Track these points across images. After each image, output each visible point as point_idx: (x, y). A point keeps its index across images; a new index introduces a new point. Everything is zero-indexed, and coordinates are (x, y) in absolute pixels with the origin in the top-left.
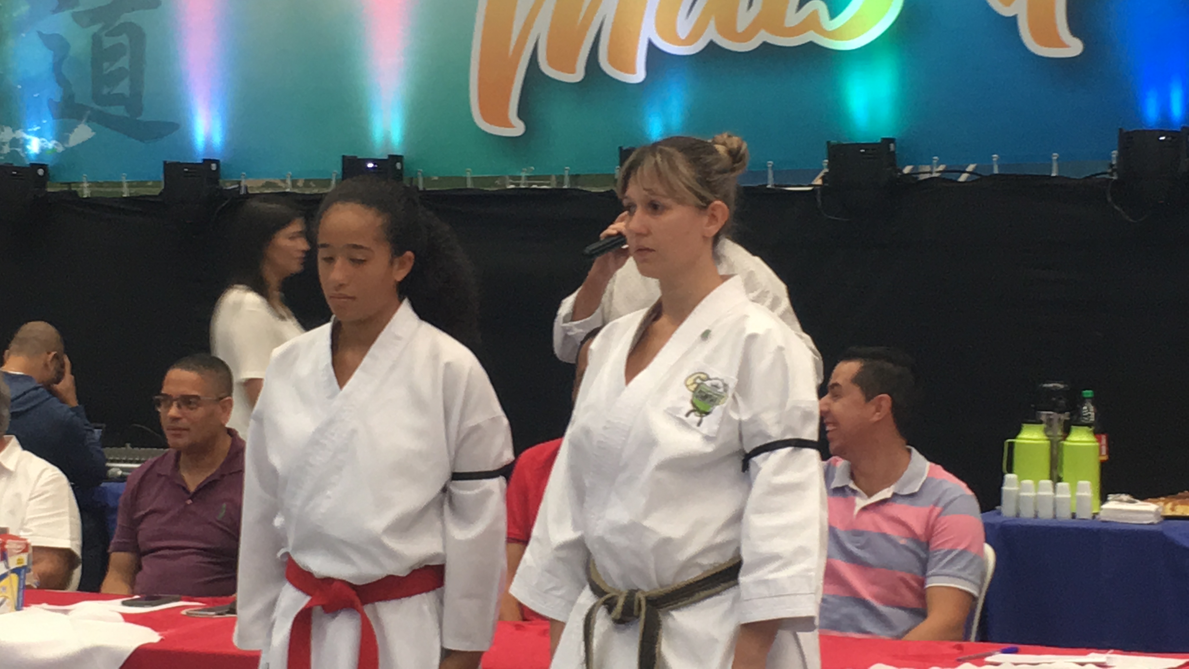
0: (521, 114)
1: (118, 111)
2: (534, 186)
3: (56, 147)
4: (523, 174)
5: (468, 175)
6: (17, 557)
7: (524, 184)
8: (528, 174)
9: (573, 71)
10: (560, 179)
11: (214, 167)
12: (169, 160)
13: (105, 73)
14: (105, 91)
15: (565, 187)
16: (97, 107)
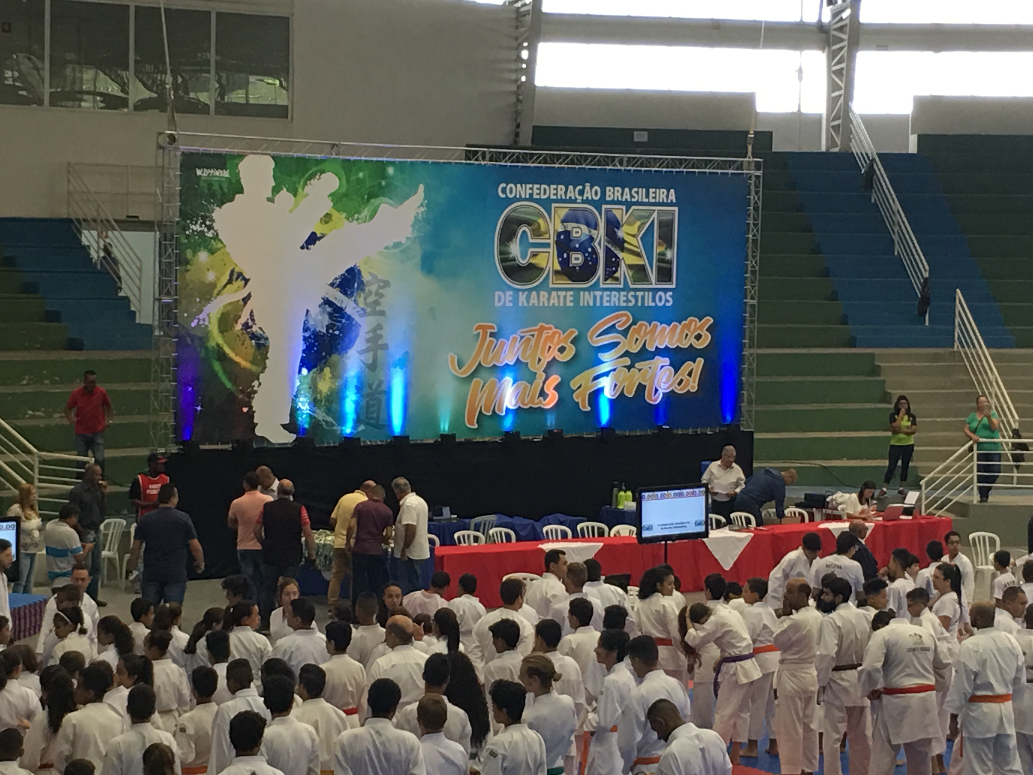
0: (477, 423)
1: (373, 422)
9: (489, 412)
13: (370, 411)
14: (369, 416)
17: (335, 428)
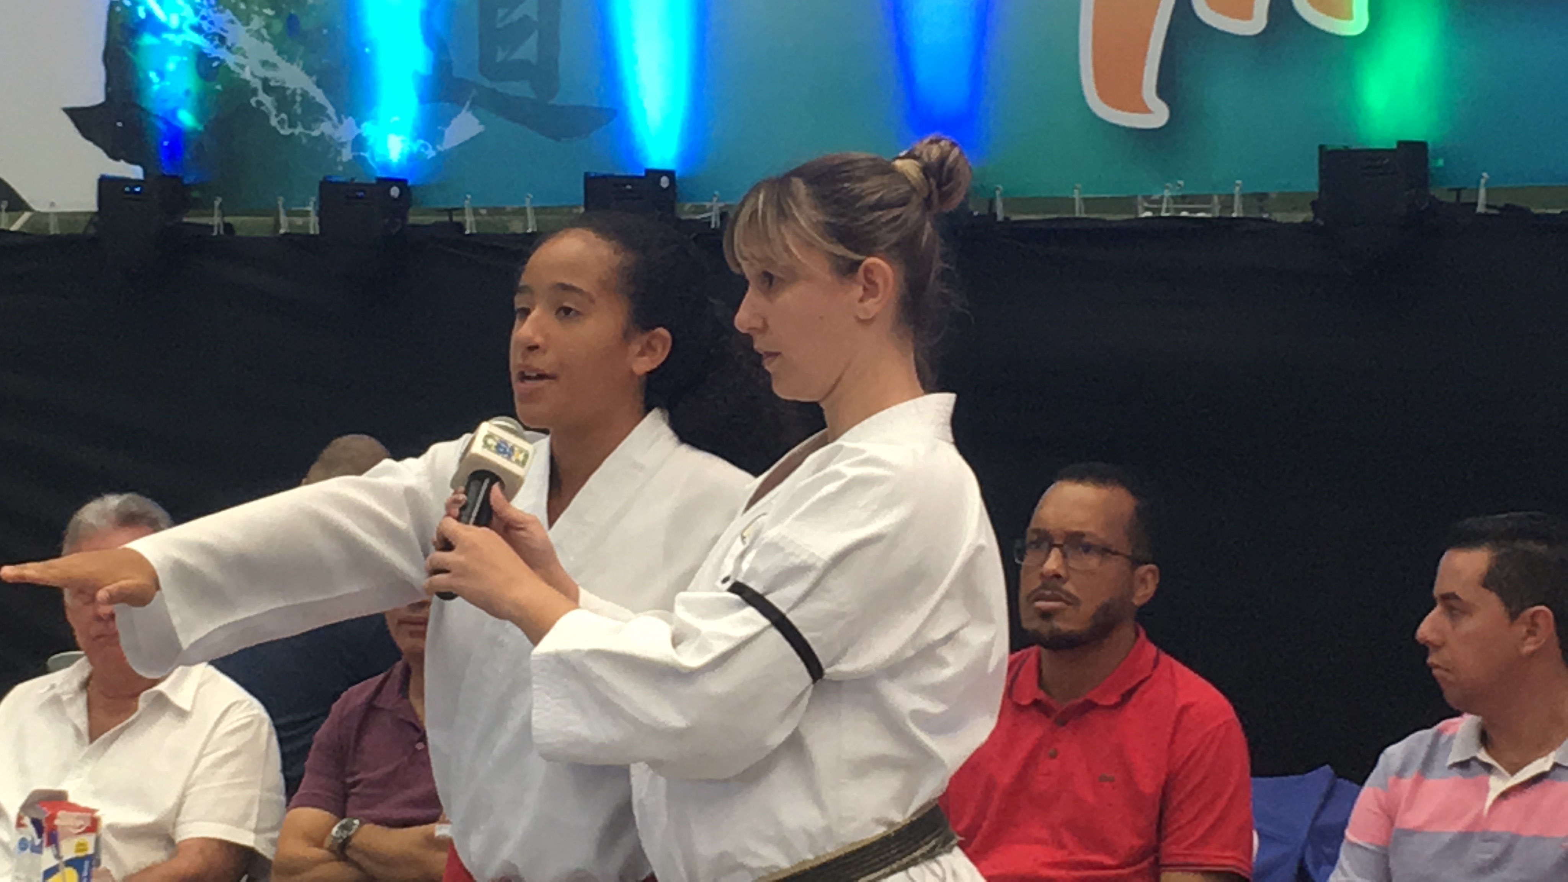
0: (1163, 91)
1: (519, 89)
2: (1184, 214)
3: (423, 150)
4: (1167, 193)
5: (1076, 195)
6: (76, 840)
7: (1167, 210)
8: (1175, 194)
9: (1247, 14)
10: (1227, 202)
11: (664, 182)
12: (595, 170)
13: (500, 25)
14: (501, 56)
15: (1234, 215)
16: (487, 83)
17: (325, 128)
